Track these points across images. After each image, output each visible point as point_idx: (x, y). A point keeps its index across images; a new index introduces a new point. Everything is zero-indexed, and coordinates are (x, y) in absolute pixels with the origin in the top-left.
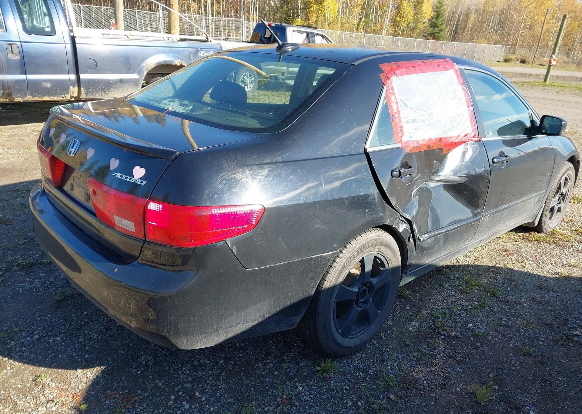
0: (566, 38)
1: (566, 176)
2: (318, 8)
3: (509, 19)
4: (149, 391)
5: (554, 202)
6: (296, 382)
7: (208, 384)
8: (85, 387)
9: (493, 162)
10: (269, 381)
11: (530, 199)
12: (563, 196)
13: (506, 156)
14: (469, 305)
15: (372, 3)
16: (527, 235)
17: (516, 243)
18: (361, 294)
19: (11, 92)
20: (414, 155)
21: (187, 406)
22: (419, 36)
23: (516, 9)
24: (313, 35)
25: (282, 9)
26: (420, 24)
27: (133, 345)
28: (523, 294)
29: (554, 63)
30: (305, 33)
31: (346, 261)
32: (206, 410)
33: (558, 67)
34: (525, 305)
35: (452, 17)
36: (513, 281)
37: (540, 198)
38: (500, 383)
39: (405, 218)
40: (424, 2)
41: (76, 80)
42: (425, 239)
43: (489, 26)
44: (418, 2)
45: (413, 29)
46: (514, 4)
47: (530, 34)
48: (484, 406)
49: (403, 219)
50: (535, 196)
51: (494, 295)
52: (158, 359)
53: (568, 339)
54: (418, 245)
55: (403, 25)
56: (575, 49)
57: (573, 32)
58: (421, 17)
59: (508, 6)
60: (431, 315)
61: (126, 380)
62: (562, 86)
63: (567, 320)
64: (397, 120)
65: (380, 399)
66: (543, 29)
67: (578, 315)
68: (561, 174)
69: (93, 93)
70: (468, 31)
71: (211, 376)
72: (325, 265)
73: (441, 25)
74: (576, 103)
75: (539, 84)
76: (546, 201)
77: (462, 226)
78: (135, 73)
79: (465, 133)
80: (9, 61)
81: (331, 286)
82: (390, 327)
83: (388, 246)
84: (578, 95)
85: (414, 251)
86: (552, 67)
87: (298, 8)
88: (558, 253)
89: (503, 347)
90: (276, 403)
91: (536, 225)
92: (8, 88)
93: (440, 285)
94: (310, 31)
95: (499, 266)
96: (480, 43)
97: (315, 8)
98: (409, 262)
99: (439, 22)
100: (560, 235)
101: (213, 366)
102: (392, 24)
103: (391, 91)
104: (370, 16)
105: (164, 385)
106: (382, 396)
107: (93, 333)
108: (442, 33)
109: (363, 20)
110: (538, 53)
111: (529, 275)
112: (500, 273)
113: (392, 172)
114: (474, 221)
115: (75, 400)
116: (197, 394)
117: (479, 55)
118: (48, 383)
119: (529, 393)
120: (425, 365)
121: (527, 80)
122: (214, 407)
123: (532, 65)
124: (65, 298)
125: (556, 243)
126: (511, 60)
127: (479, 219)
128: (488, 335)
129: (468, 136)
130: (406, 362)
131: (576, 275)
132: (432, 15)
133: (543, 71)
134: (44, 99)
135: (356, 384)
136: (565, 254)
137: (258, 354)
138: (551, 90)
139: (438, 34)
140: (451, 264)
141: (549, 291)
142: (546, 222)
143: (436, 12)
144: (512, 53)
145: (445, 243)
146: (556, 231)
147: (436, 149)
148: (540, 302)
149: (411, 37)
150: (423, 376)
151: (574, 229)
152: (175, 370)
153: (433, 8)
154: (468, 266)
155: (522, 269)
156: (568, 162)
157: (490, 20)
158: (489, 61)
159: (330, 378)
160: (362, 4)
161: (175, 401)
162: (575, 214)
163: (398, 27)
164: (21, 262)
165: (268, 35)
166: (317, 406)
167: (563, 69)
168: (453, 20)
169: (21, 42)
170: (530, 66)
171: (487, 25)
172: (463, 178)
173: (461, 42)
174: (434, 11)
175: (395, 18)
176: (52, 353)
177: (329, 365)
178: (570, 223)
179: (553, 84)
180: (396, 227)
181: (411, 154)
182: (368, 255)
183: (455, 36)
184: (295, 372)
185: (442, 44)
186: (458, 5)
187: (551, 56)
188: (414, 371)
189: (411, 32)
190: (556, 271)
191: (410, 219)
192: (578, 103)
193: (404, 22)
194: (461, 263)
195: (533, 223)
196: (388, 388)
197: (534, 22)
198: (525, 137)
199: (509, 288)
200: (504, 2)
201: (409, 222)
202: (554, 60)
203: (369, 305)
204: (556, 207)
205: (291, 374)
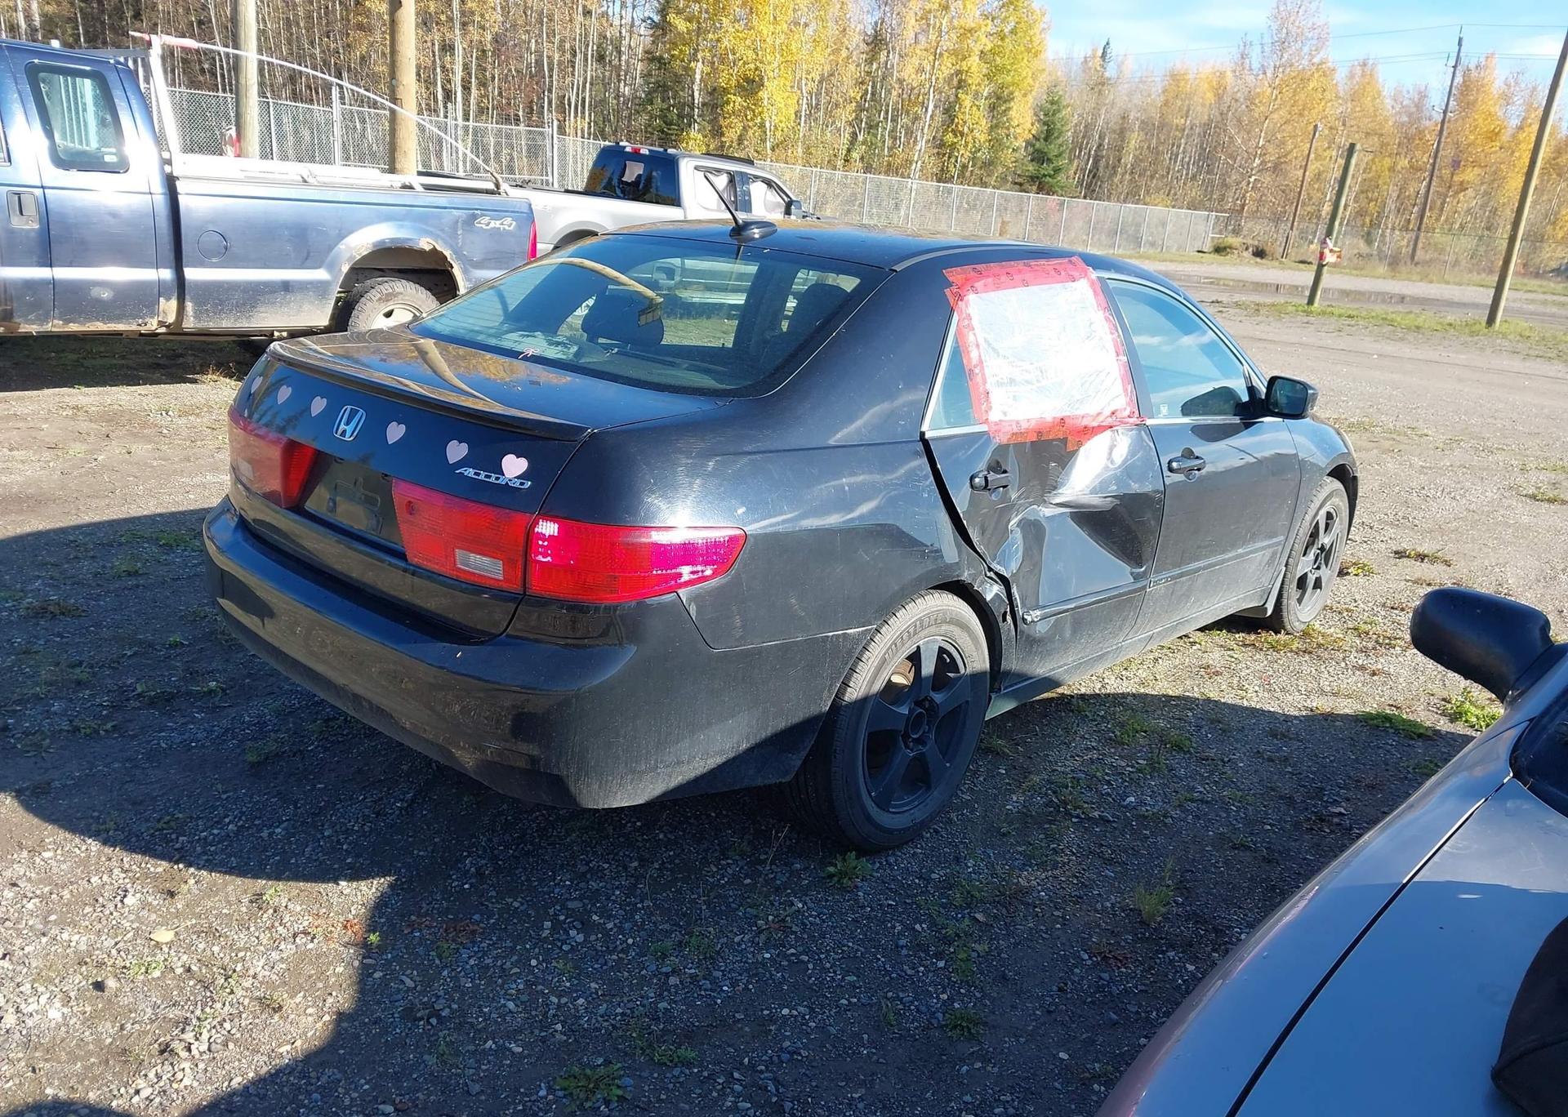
0: (1364, 195)
1: (1327, 508)
2: (745, 104)
3: (1223, 147)
4: (497, 916)
5: (1305, 565)
6: (788, 895)
7: (614, 902)
8: (363, 910)
9: (1171, 470)
10: (736, 896)
11: (1251, 552)
12: (1326, 554)
13: (1197, 458)
14: (1128, 766)
15: (883, 96)
16: (1253, 637)
17: (1229, 652)
18: (914, 722)
19: (12, 310)
20: (1011, 448)
21: (580, 938)
22: (1003, 180)
23: (1239, 121)
24: (746, 179)
25: (652, 104)
26: (1005, 152)
27: (443, 840)
28: (1239, 746)
29: (1330, 258)
30: (725, 175)
31: (888, 649)
32: (618, 943)
33: (1344, 268)
34: (1242, 765)
35: (1084, 137)
36: (1220, 722)
37: (1274, 554)
38: (1187, 895)
39: (996, 574)
40: (1013, 99)
41: (175, 284)
42: (1036, 620)
43: (1175, 162)
44: (999, 98)
45: (988, 165)
46: (1236, 110)
47: (1276, 184)
48: (1155, 929)
49: (992, 574)
50: (1263, 548)
51: (1179, 747)
52: (500, 863)
53: (1322, 820)
54: (1022, 632)
55: (963, 154)
56: (1385, 224)
57: (1380, 182)
58: (1008, 136)
59: (1221, 114)
60: (1049, 782)
61: (443, 899)
62: (1349, 317)
63: (1323, 789)
64: (979, 379)
65: (957, 921)
66: (1307, 173)
67: (1344, 781)
68: (1318, 504)
69: (216, 314)
70: (1123, 175)
71: (617, 888)
72: (850, 652)
73: (1056, 156)
74: (1380, 355)
75: (1297, 311)
76: (1287, 561)
77: (1109, 598)
78: (319, 267)
79: (1112, 408)
80: (11, 233)
81: (859, 697)
82: (966, 804)
83: (964, 626)
84: (1388, 338)
85: (1014, 643)
86: (1326, 268)
87: (693, 104)
88: (1314, 671)
89: (1195, 836)
90: (755, 928)
91: (1269, 612)
92: (6, 300)
93: (1067, 731)
94: (738, 169)
95: (1191, 695)
96: (1156, 205)
97: (737, 104)
98: (1005, 665)
99: (1052, 149)
100: (1320, 638)
101: (618, 872)
102: (936, 151)
103: (966, 322)
104: (880, 129)
105: (525, 906)
106: (960, 916)
107: (350, 821)
108: (1061, 177)
109: (860, 138)
110: (1295, 232)
111: (1254, 712)
112: (1193, 708)
113: (972, 478)
114: (1135, 591)
115: (350, 931)
116: (595, 918)
117: (1152, 234)
118: (284, 905)
119: (1240, 908)
120: (1042, 866)
121: (1269, 300)
122: (634, 938)
123: (1281, 263)
124: (267, 759)
125: (1310, 653)
126: (1230, 248)
127: (1144, 588)
128: (1165, 816)
129: (1119, 414)
130: (1004, 862)
131: (1347, 711)
132: (1033, 132)
133: (1306, 277)
134: (92, 328)
135: (909, 897)
136: (1329, 672)
137: (706, 851)
138: (1323, 324)
139: (1050, 180)
140: (1088, 692)
141: (1290, 739)
142: (1291, 608)
143: (1045, 123)
144: (1234, 231)
145: (1074, 632)
146: (1313, 630)
147: (1053, 440)
148: (1270, 760)
149: (984, 185)
150: (1039, 885)
151: (1351, 626)
152: (541, 881)
153: (1036, 114)
154: (1124, 696)
155: (1238, 702)
156: (1330, 478)
157: (1179, 147)
158: (1178, 250)
159: (856, 887)
160: (859, 98)
161: (553, 928)
162: (1357, 597)
163: (949, 158)
164: (143, 692)
165: (630, 176)
166: (836, 932)
167: (1358, 272)
168: (1087, 144)
169: (42, 187)
170: (1276, 263)
171: (1170, 159)
172: (1109, 499)
173: (1109, 199)
174: (1039, 121)
175: (944, 136)
176: (274, 855)
177: (854, 864)
178: (1345, 614)
179: (1329, 309)
180: (980, 590)
181: (1007, 446)
182: (928, 642)
183: (1092, 186)
184: (784, 879)
185: (1062, 204)
186: (1097, 108)
187: (1324, 242)
188: (1020, 876)
189: (982, 171)
190: (1308, 704)
191: (1005, 575)
192: (1385, 356)
193: (967, 143)
194: (1109, 690)
195: (1263, 608)
196: (970, 902)
197: (1285, 156)
198: (1237, 420)
199: (1210, 736)
200: (1211, 104)
201: (1005, 581)
202: (1331, 251)
203: (927, 747)
204: (1309, 575)
205: (778, 882)
